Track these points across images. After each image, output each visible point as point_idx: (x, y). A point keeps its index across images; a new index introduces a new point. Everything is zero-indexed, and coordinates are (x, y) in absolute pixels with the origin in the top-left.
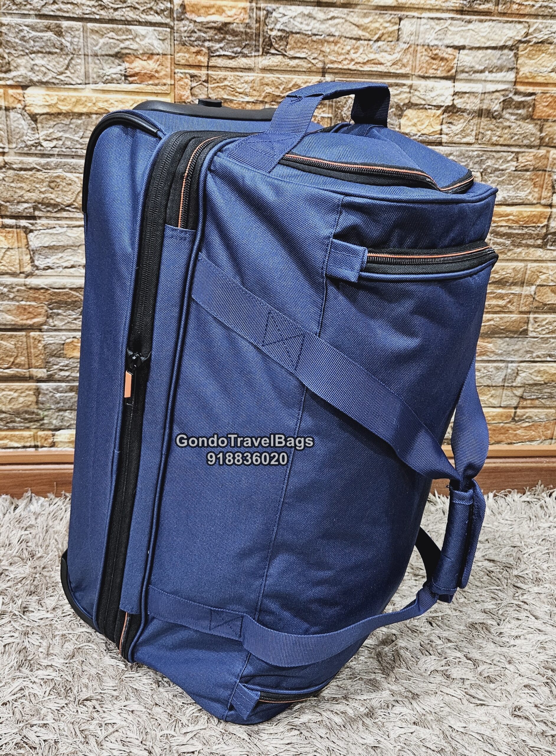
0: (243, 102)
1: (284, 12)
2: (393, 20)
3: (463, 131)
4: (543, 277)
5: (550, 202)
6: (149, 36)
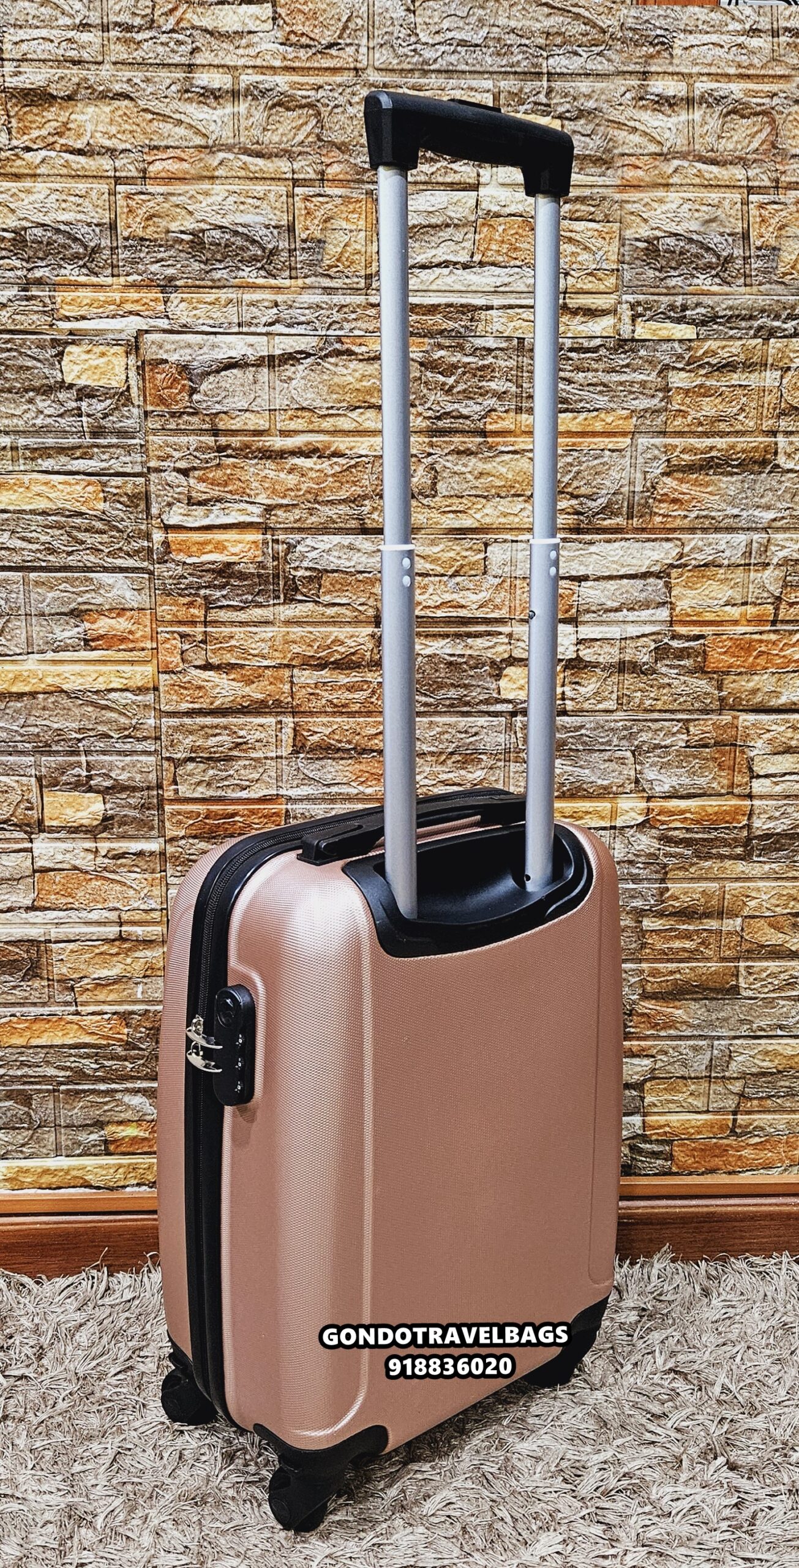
0: (259, 667)
1: (313, 544)
2: (475, 547)
3: (597, 693)
4: (753, 904)
5: (747, 791)
6: (118, 585)
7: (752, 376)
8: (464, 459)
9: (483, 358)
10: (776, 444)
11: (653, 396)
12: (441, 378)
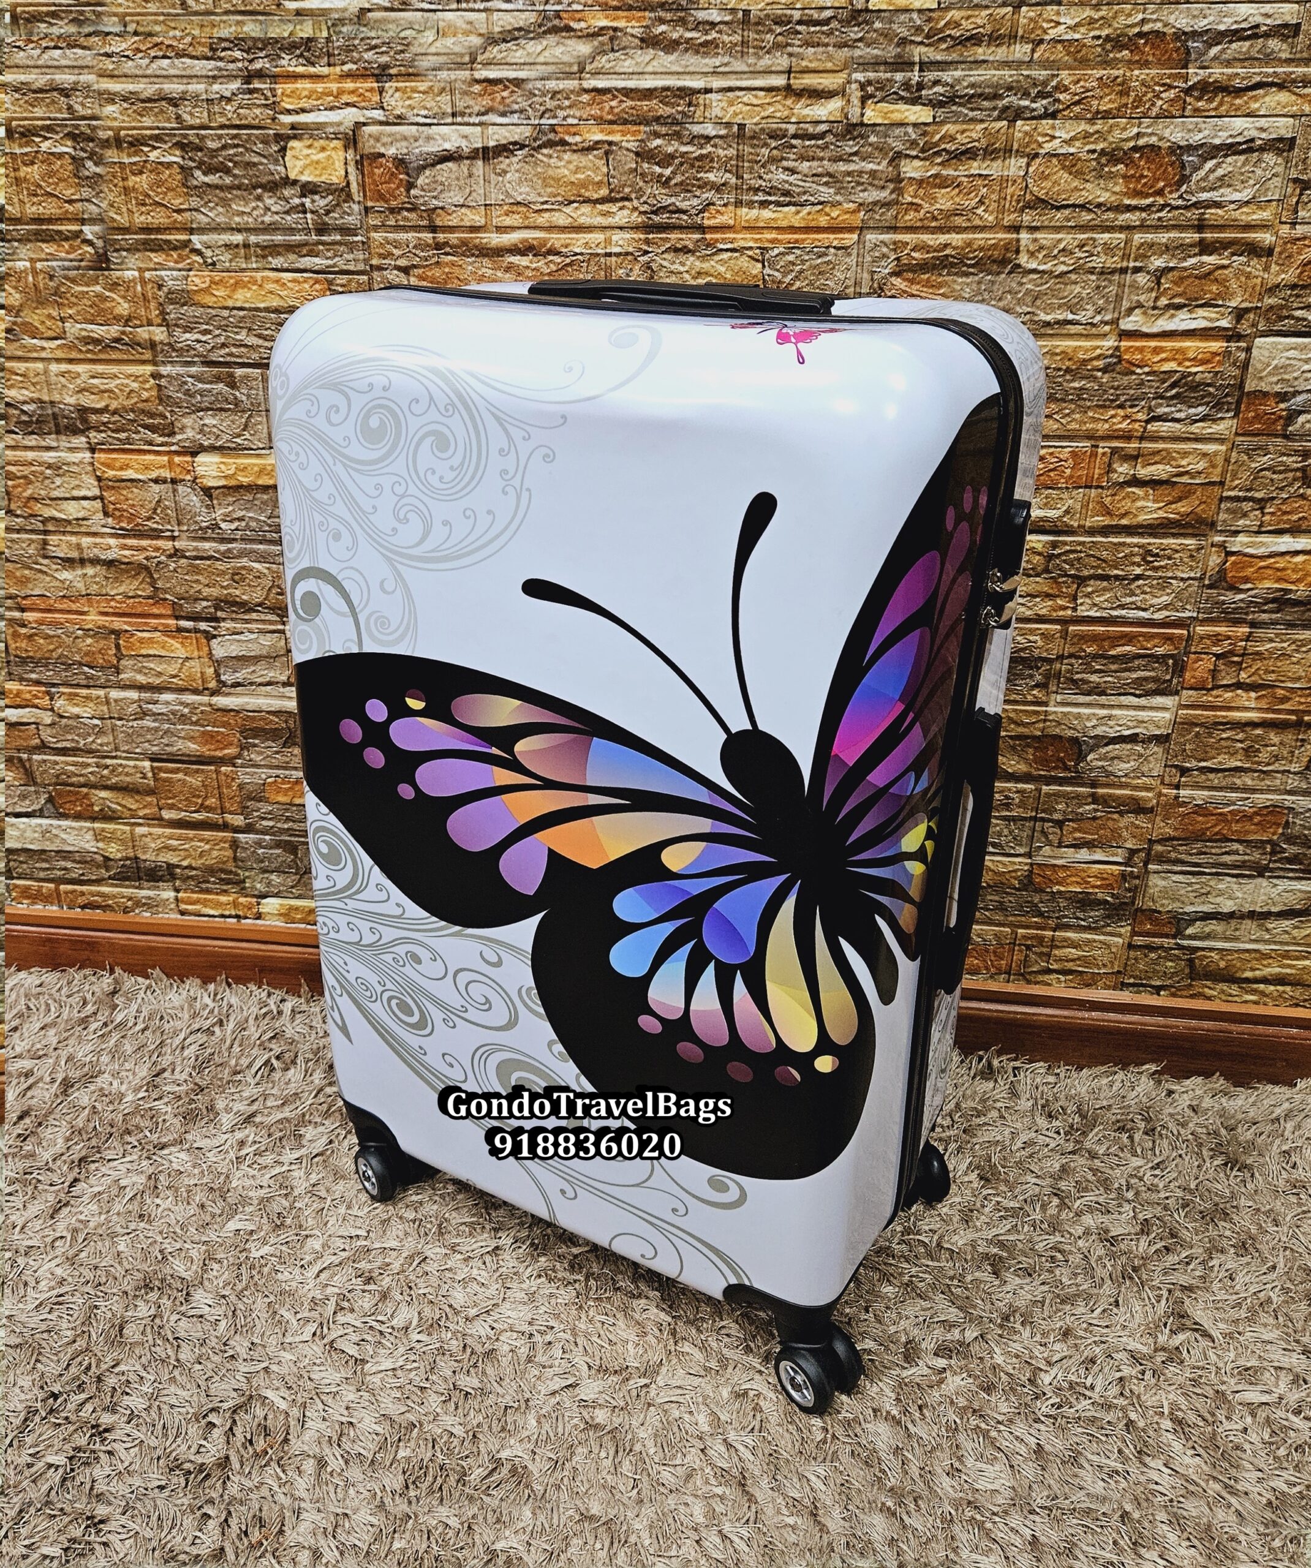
7: (995, 164)
8: (682, 257)
9: (701, 146)
10: (1018, 240)
11: (883, 188)
12: (658, 169)
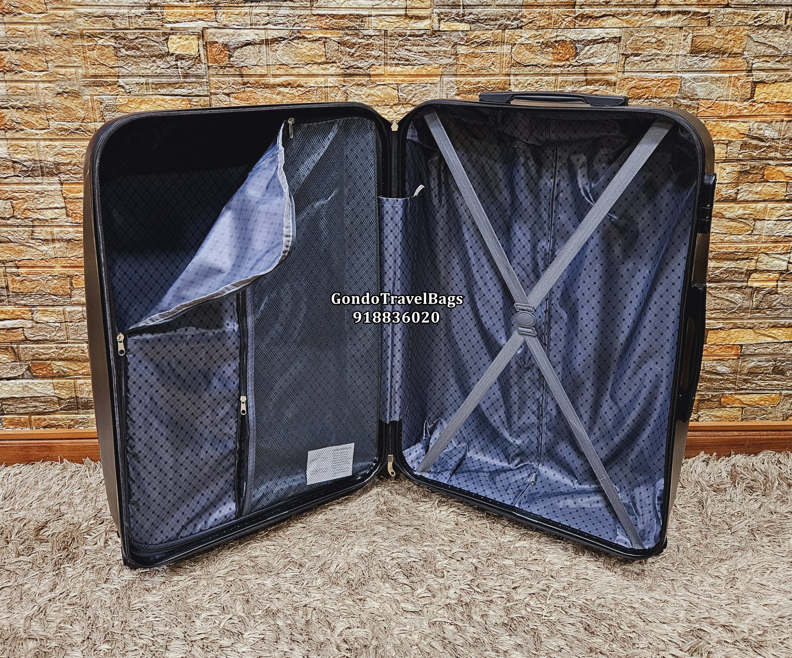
7: (497, 48)
8: (361, 88)
9: (368, 40)
10: (510, 80)
11: (450, 58)
12: (348, 50)
